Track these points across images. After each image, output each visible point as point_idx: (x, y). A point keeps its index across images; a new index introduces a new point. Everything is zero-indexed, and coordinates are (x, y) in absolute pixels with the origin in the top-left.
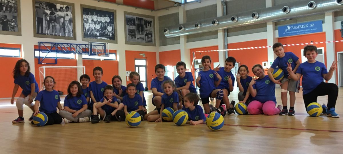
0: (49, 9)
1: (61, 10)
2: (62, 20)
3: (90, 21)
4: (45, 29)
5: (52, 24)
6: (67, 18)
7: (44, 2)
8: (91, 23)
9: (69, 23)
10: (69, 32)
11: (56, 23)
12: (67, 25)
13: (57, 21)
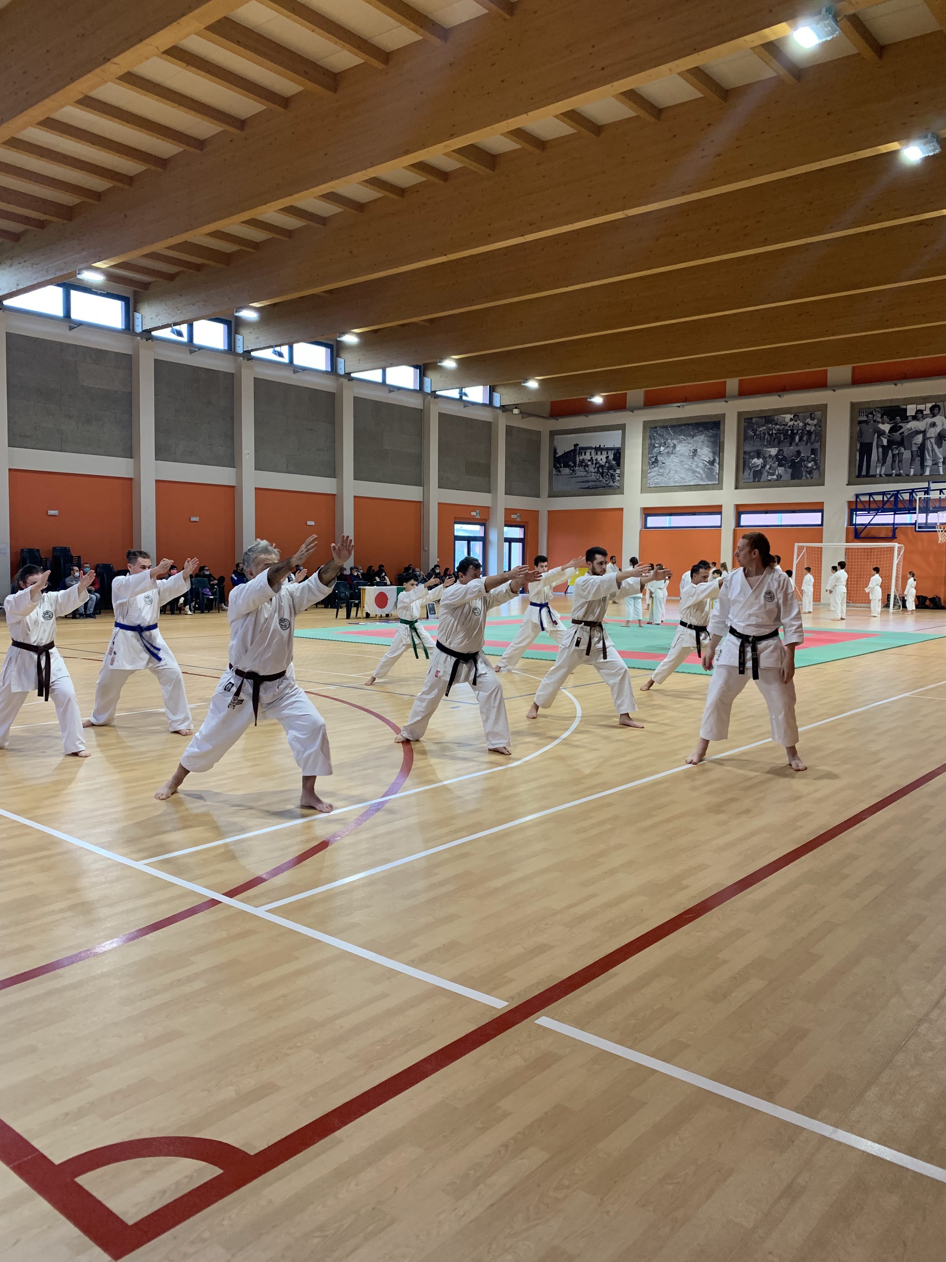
0: (888, 420)
1: (919, 415)
2: (919, 439)
4: (875, 465)
5: (892, 452)
6: (933, 433)
7: (878, 408)
10: (936, 464)
11: (902, 449)
12: (930, 449)
13: (906, 443)
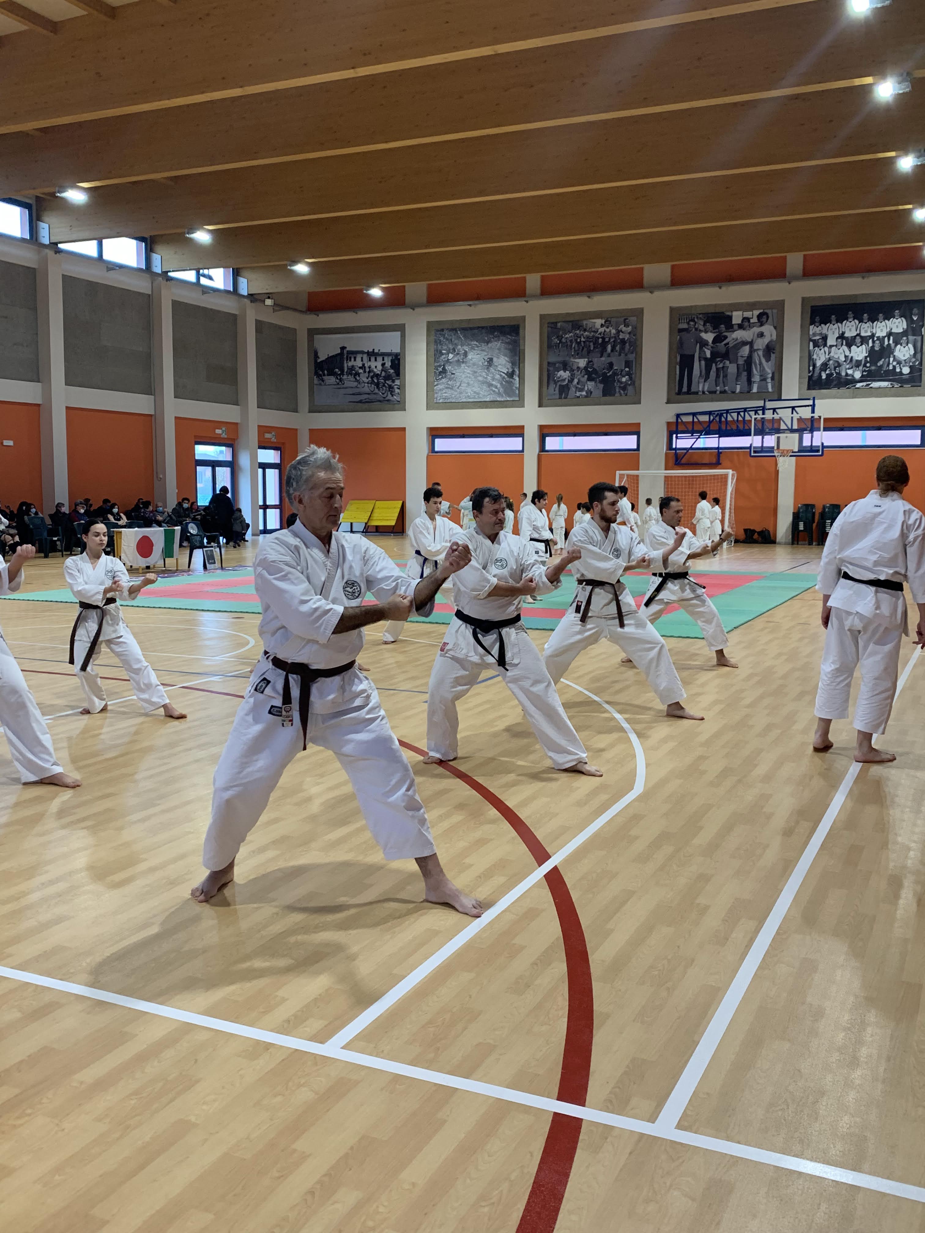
0: (711, 329)
1: (745, 324)
2: (745, 351)
3: (831, 341)
4: (697, 379)
5: (716, 365)
6: (760, 344)
7: (700, 314)
8: (836, 346)
9: (764, 356)
10: (764, 379)
11: (727, 362)
12: (757, 362)
13: (731, 356)
